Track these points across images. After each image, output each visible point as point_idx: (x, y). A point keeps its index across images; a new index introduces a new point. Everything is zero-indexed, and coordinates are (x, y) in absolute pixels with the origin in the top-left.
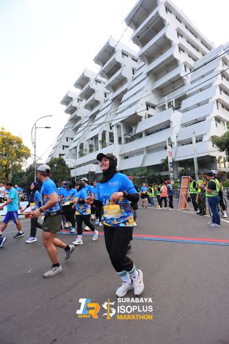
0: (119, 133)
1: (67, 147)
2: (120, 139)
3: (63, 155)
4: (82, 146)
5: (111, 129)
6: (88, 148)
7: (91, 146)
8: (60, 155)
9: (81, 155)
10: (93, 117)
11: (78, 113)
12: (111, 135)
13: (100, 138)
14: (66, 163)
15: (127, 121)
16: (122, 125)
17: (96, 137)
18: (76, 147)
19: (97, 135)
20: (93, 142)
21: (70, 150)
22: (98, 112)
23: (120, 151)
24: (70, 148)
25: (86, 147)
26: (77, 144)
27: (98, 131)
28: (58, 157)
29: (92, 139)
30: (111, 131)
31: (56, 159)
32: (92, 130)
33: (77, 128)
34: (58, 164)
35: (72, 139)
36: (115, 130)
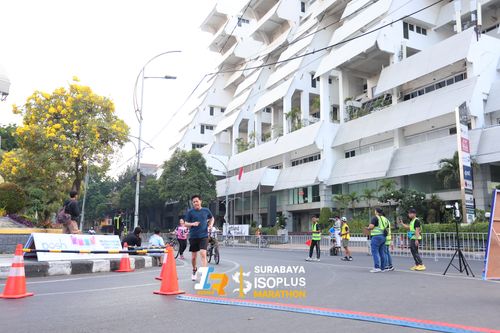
0: (334, 95)
1: (211, 128)
2: (335, 110)
3: (202, 146)
4: (244, 126)
5: (314, 85)
6: (259, 131)
7: (265, 126)
8: (194, 146)
9: (243, 146)
10: (272, 59)
11: (238, 50)
12: (314, 100)
13: (287, 107)
14: (208, 165)
15: (353, 66)
16: (339, 75)
17: (277, 106)
18: (230, 129)
19: (281, 100)
20: (270, 118)
21: (218, 135)
22: (285, 46)
23: (335, 139)
24: (217, 130)
25: (255, 127)
26: (232, 120)
27: (284, 92)
28: (188, 149)
29: (268, 110)
30: (314, 91)
31: (184, 153)
32: (269, 89)
33: (235, 85)
34: (189, 165)
35: (223, 110)
36: (322, 89)
